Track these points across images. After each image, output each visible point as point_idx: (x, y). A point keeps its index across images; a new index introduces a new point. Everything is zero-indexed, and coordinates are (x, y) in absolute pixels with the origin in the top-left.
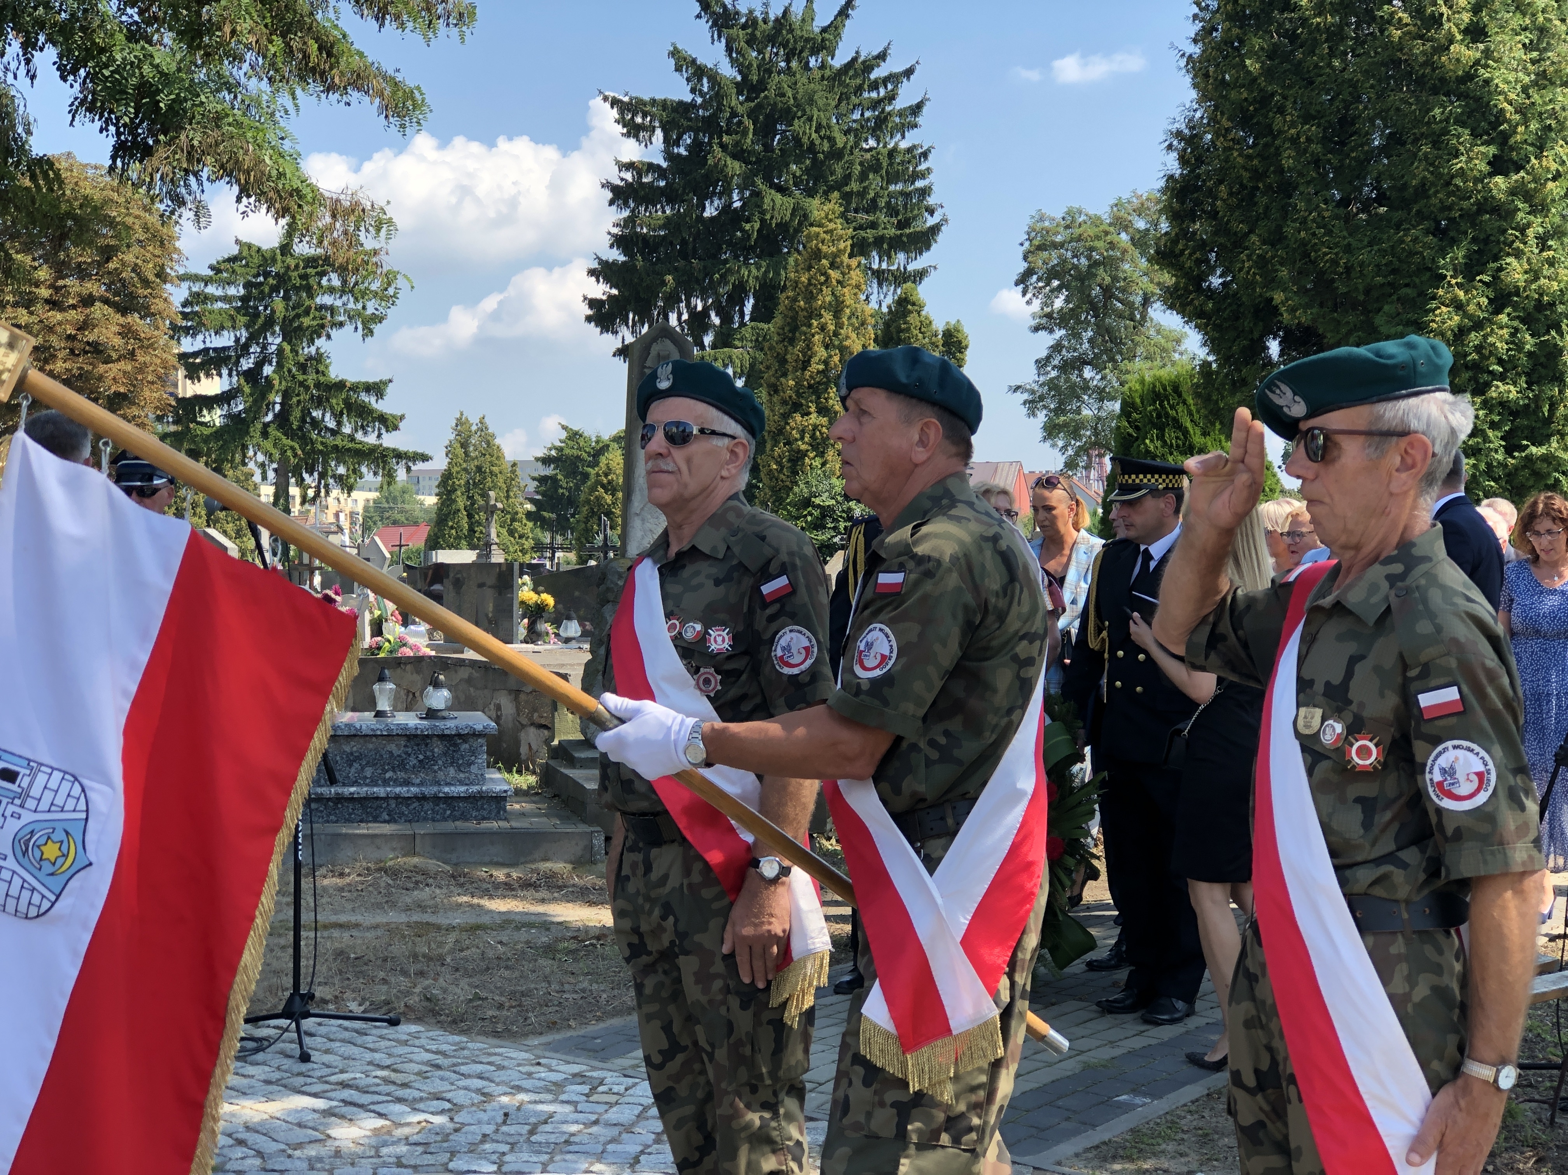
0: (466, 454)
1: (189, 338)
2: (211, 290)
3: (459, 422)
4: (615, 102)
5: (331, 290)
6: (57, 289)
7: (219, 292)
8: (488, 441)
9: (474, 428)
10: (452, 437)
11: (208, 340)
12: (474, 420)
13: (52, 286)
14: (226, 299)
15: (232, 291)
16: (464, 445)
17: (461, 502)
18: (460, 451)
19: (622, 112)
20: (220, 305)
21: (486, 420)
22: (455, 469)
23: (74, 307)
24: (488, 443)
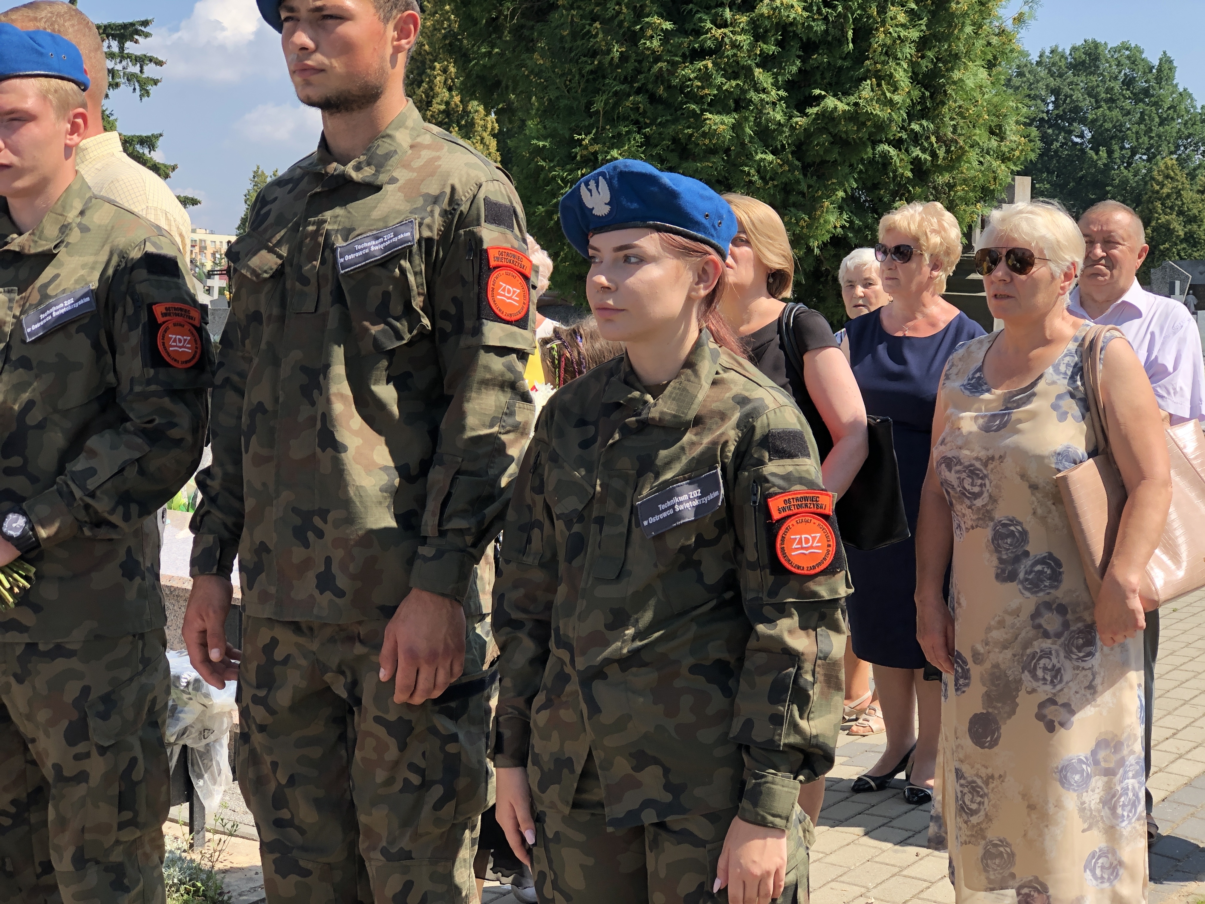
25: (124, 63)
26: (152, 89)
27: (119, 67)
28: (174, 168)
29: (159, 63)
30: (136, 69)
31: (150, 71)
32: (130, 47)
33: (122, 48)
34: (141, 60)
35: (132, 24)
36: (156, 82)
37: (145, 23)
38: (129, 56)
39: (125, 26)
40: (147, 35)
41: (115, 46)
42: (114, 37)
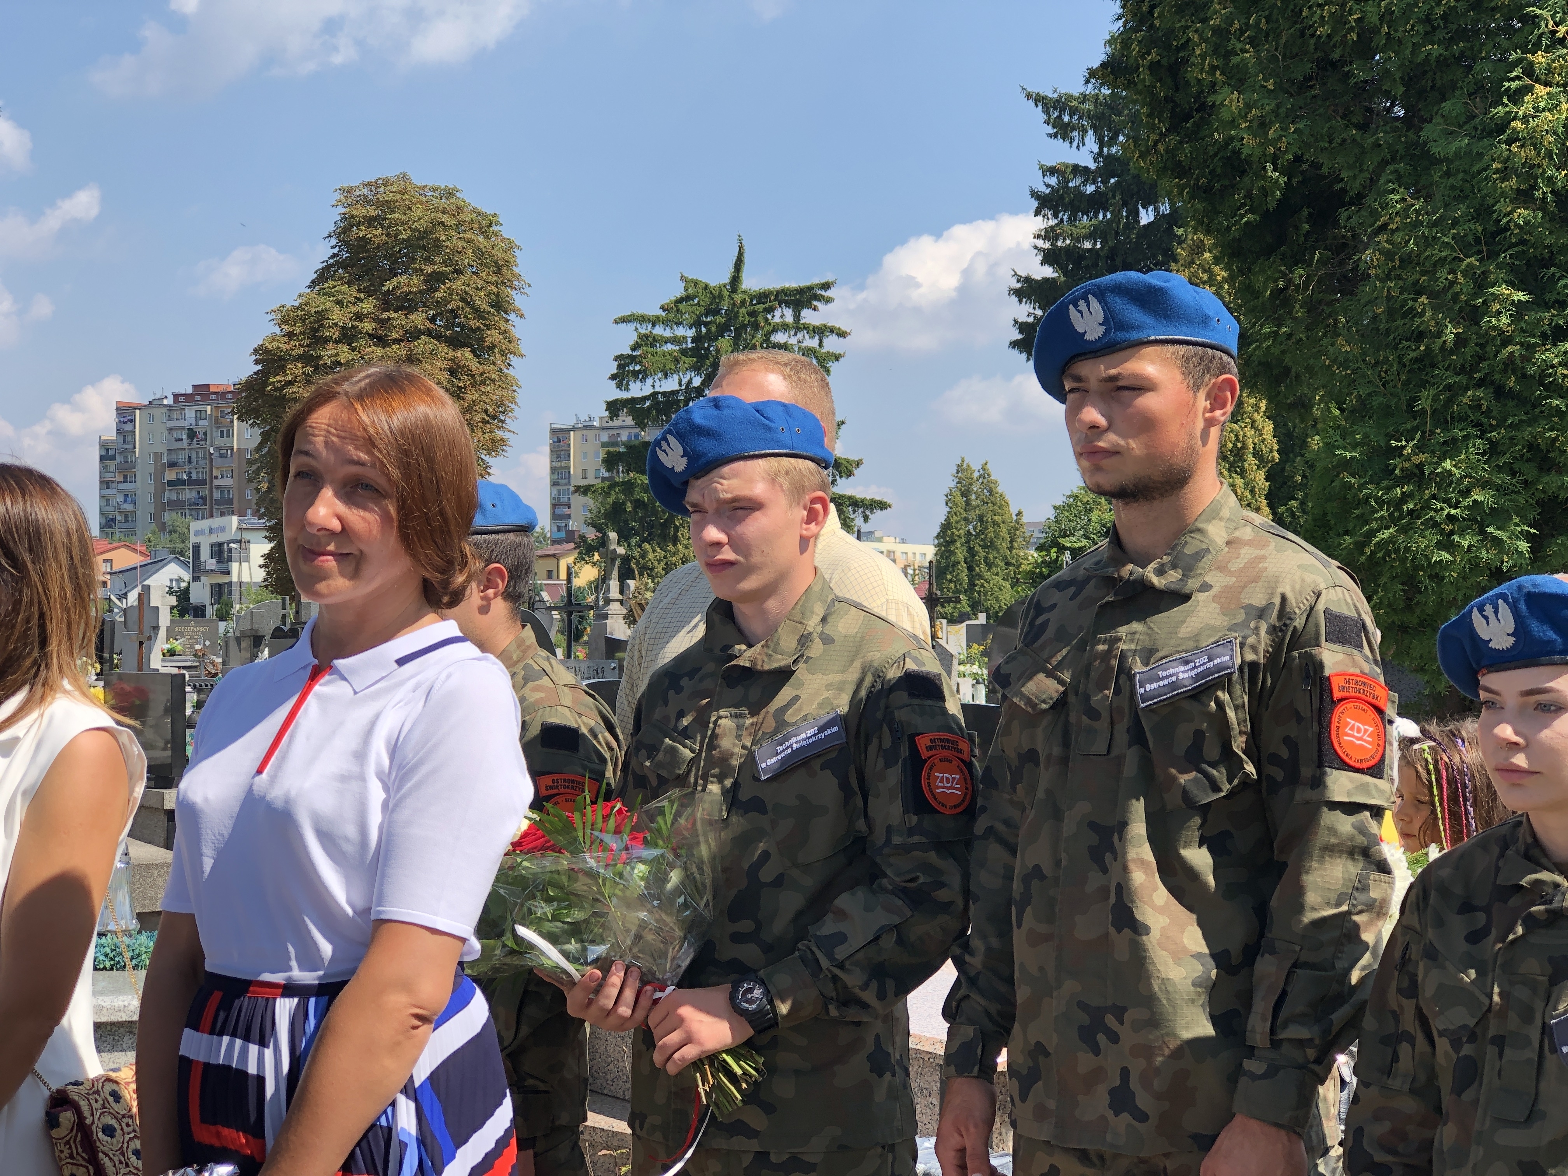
0: (968, 503)
1: (638, 383)
2: (659, 331)
3: (960, 468)
4: (1039, 99)
5: (785, 327)
6: (382, 322)
7: (667, 333)
8: (990, 488)
9: (976, 475)
10: (953, 484)
11: (657, 384)
12: (976, 466)
13: (377, 320)
14: (675, 340)
15: (680, 331)
16: (965, 494)
17: (960, 554)
18: (961, 500)
19: (1046, 110)
20: (669, 347)
21: (988, 466)
22: (953, 520)
23: (397, 341)
24: (991, 492)
25: (800, 336)
26: (833, 366)
27: (793, 341)
28: (858, 464)
29: (842, 334)
30: (813, 343)
31: (831, 344)
32: (808, 316)
33: (797, 318)
34: (821, 332)
35: (810, 288)
36: (837, 357)
37: (826, 286)
38: (806, 327)
39: (801, 291)
40: (828, 300)
41: (789, 315)
42: (788, 304)
